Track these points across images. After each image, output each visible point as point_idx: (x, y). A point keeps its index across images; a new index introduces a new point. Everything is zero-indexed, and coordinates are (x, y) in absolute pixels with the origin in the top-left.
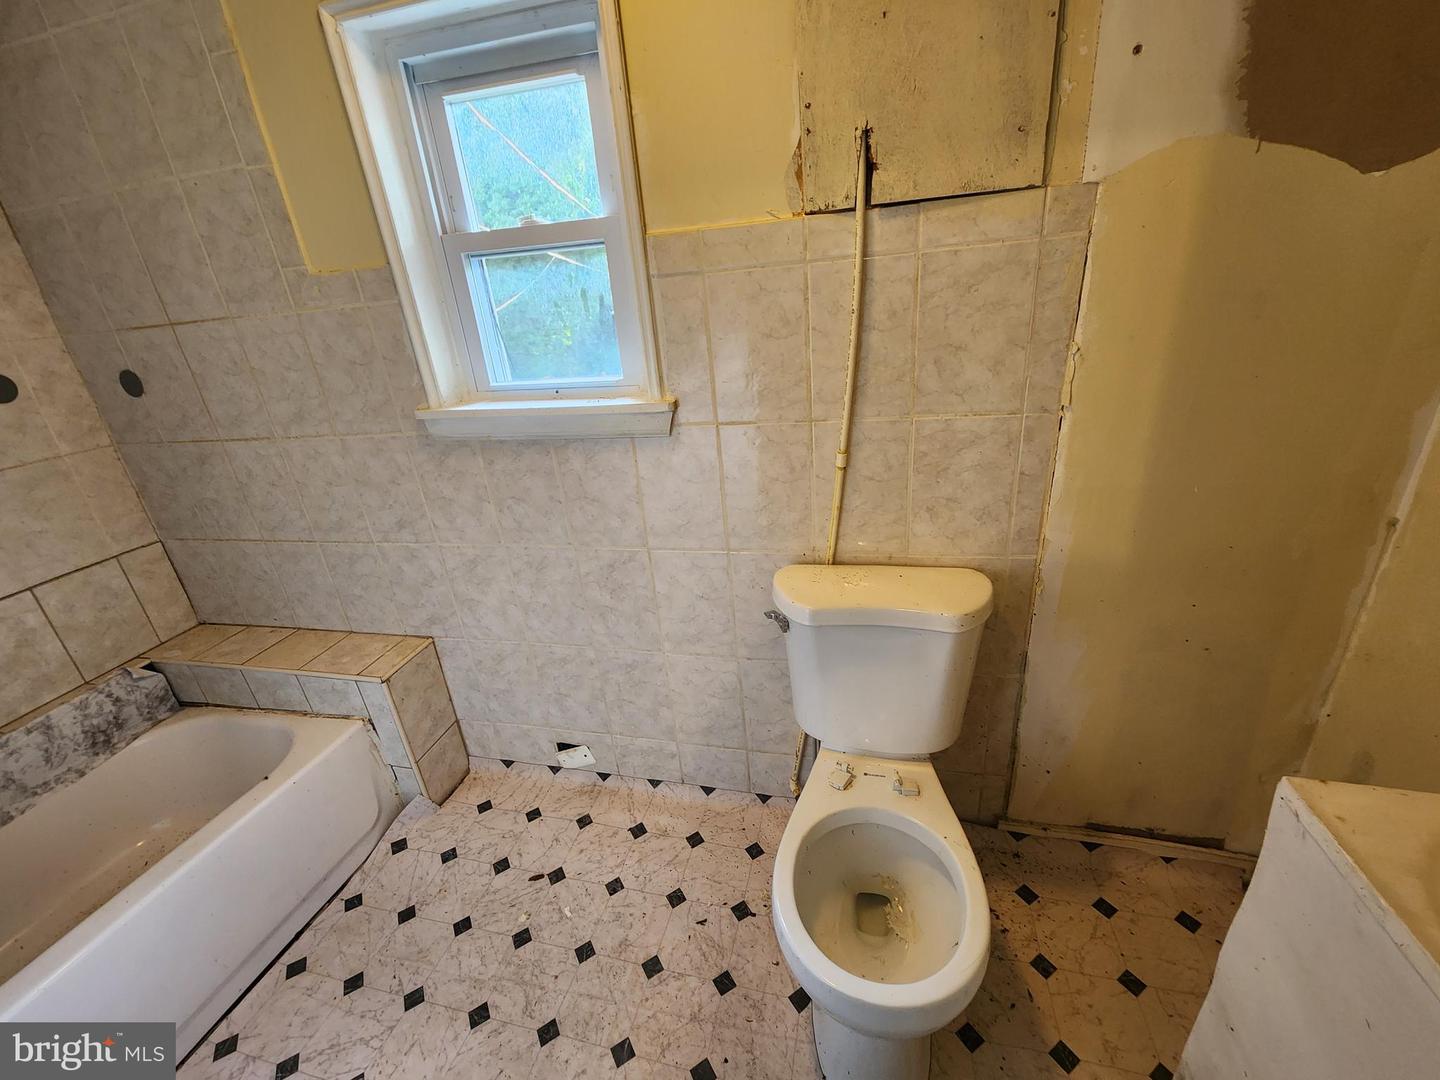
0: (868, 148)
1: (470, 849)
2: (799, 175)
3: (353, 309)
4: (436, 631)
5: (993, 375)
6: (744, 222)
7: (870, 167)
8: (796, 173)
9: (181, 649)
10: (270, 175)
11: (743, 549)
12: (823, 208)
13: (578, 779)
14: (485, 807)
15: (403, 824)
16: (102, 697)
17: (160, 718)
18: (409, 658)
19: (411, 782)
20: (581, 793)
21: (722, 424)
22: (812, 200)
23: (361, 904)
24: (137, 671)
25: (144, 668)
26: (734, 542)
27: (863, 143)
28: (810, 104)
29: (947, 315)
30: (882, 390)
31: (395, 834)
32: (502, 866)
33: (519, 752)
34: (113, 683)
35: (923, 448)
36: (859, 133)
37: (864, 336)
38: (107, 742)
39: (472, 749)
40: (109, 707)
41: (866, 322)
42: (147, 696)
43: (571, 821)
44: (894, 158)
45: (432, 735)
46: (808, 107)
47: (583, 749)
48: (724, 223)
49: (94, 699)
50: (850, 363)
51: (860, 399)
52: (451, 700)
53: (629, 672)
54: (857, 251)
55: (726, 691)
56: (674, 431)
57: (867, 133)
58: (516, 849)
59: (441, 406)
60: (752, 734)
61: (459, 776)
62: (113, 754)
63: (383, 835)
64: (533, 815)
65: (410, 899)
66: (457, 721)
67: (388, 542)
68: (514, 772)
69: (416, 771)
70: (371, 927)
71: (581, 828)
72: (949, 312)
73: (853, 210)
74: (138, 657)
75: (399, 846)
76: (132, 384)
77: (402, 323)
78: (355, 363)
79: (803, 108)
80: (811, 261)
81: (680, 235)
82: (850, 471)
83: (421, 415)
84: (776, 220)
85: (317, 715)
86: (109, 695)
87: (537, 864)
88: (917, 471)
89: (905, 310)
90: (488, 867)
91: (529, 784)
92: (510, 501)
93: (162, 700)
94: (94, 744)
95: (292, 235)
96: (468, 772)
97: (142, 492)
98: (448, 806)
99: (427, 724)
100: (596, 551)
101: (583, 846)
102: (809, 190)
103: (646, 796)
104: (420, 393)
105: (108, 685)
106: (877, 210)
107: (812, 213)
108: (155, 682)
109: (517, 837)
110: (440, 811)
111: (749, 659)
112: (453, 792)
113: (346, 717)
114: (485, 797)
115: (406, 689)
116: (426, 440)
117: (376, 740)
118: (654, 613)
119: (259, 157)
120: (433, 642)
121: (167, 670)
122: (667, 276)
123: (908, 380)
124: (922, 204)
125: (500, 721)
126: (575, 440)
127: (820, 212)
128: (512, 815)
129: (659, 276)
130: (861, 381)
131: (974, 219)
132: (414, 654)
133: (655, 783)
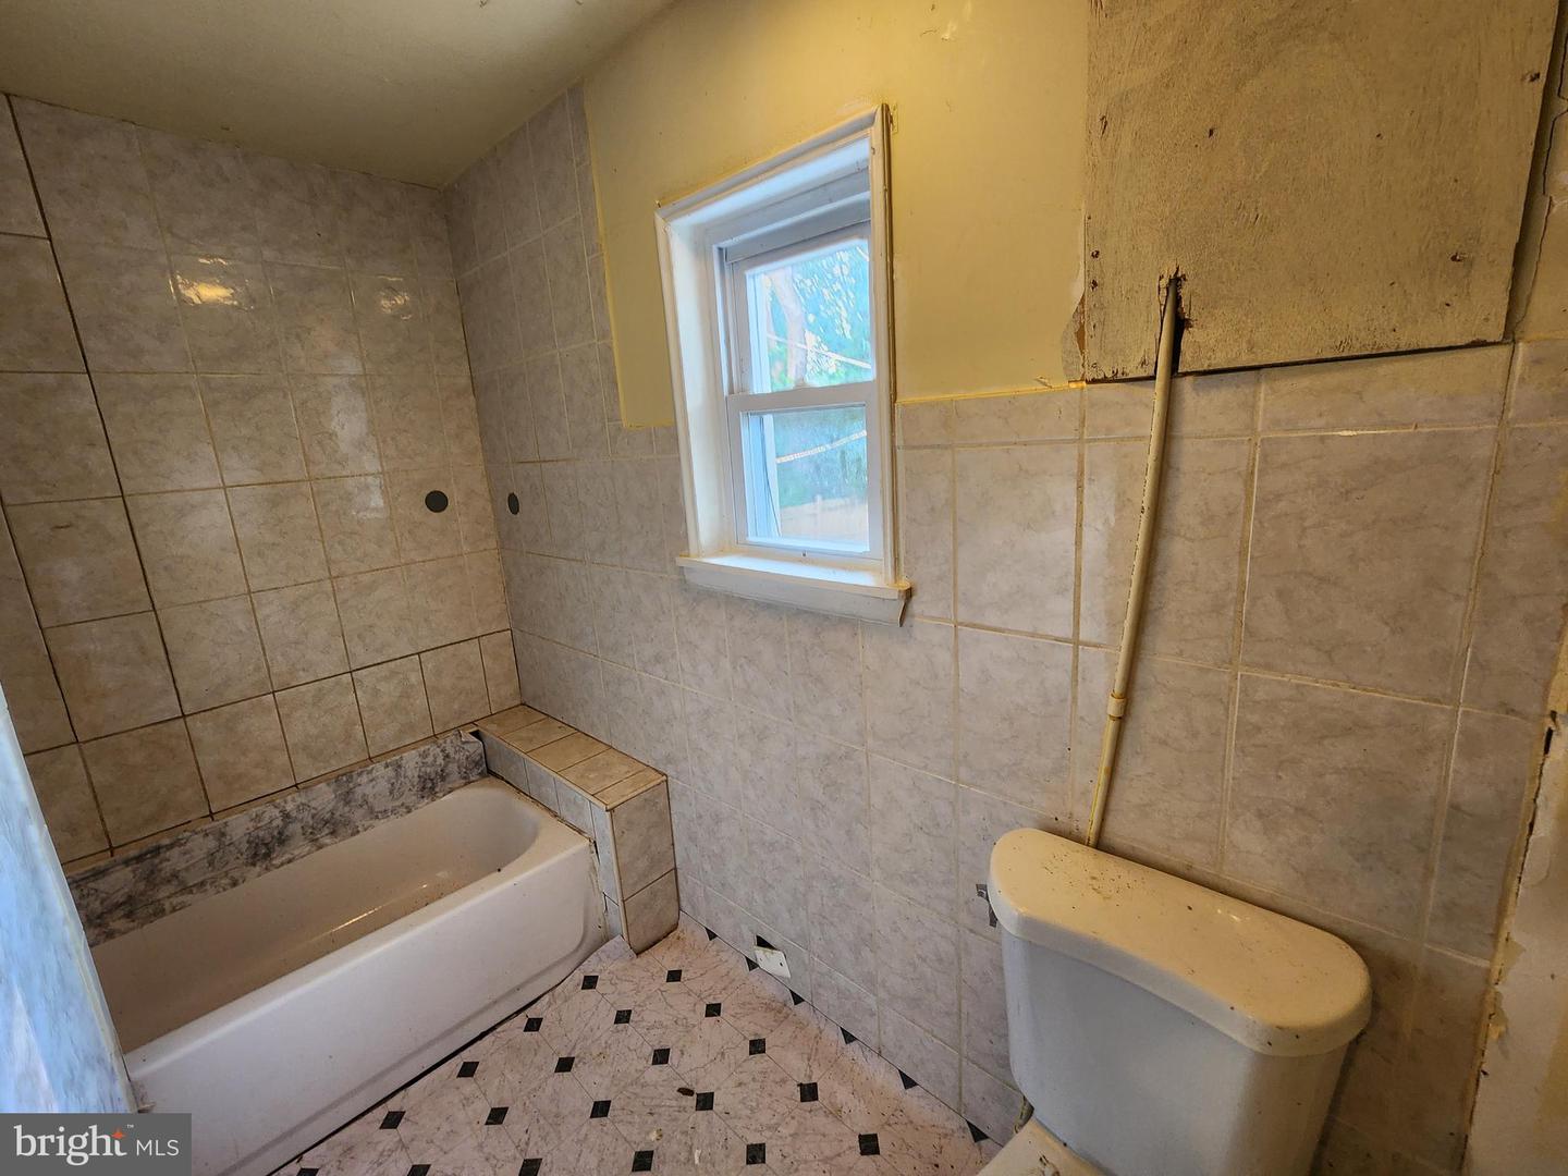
0: (1178, 300)
1: (643, 1020)
2: (1080, 335)
3: (648, 460)
4: (670, 771)
5: (1393, 632)
6: (1006, 391)
7: (1180, 325)
8: (1077, 334)
9: (499, 725)
10: (610, 348)
11: (975, 786)
12: (1109, 375)
13: (770, 990)
14: (674, 976)
15: (601, 960)
16: (439, 750)
17: (472, 779)
18: (640, 791)
19: (617, 920)
20: (768, 1008)
21: (961, 624)
22: (1095, 365)
23: (537, 1030)
24: (466, 736)
25: (471, 733)
26: (964, 773)
27: (1171, 295)
28: (1098, 252)
29: (1304, 529)
30: (1187, 621)
31: (590, 967)
32: (661, 1056)
33: (724, 928)
34: (448, 741)
35: (1255, 718)
36: (1164, 282)
37: (1163, 544)
38: (432, 788)
39: (683, 904)
40: (440, 760)
41: (1166, 524)
42: (467, 758)
43: (745, 1038)
44: (1218, 312)
45: (647, 876)
46: (1096, 255)
47: (778, 956)
48: (984, 392)
49: (434, 750)
50: (1135, 578)
51: (1150, 629)
52: (673, 844)
53: (834, 887)
54: (1153, 430)
55: (940, 960)
56: (905, 623)
57: (1176, 282)
58: (681, 1043)
59: (698, 556)
60: (969, 1036)
61: (666, 928)
62: (433, 800)
63: (580, 964)
64: (713, 1010)
65: (574, 1048)
66: (675, 869)
67: (646, 672)
68: (715, 947)
69: (621, 909)
70: (535, 1060)
71: (751, 1053)
72: (1306, 524)
73: (1153, 378)
74: (472, 723)
75: (590, 982)
76: (514, 504)
77: (678, 476)
78: (643, 506)
79: (1089, 258)
80: (1089, 441)
81: (931, 405)
82: (1131, 724)
83: (681, 561)
84: (1047, 390)
85: (562, 821)
86: (443, 751)
87: (693, 1074)
88: (1242, 750)
89: (1230, 514)
90: (648, 1051)
91: (723, 970)
92: (743, 660)
93: (477, 764)
94: (424, 788)
95: (617, 396)
96: (675, 927)
97: (507, 588)
98: (646, 957)
99: (642, 864)
100: (815, 736)
101: (745, 1078)
102: (1092, 353)
103: (833, 1050)
104: (683, 540)
105: (445, 742)
106: (1189, 379)
107: (1094, 381)
108: (475, 747)
109: (688, 1029)
110: (638, 961)
111: (971, 931)
112: (655, 943)
113: (580, 832)
114: (679, 963)
115: (629, 822)
116: (683, 585)
117: (596, 863)
118: (866, 828)
119: (605, 334)
120: (667, 781)
121: (487, 741)
122: (914, 447)
123: (1232, 614)
124: (1263, 371)
125: (710, 886)
126: (806, 612)
127: (1105, 380)
128: (692, 999)
129: (907, 447)
130: (1154, 602)
131: (1358, 393)
132: (644, 789)
133: (849, 1038)
